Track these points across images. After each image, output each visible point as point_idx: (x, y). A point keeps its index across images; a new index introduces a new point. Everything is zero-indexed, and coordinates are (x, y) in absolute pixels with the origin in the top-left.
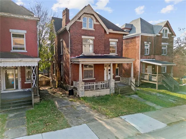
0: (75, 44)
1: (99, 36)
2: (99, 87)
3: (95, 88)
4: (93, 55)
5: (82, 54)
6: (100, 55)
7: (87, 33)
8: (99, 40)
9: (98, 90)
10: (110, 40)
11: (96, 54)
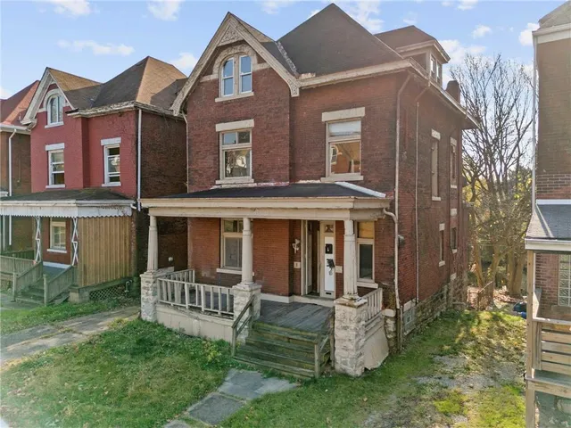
0: (198, 153)
1: (270, 111)
2: (200, 304)
3: (187, 305)
4: (250, 185)
5: (217, 182)
6: (272, 184)
7: (233, 110)
8: (268, 126)
9: (195, 314)
10: (326, 117)
11: (261, 181)
